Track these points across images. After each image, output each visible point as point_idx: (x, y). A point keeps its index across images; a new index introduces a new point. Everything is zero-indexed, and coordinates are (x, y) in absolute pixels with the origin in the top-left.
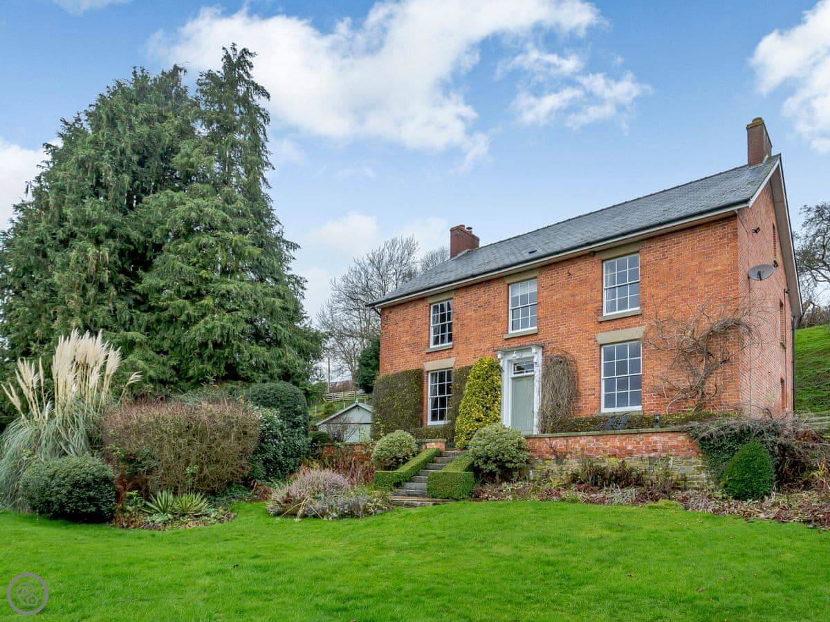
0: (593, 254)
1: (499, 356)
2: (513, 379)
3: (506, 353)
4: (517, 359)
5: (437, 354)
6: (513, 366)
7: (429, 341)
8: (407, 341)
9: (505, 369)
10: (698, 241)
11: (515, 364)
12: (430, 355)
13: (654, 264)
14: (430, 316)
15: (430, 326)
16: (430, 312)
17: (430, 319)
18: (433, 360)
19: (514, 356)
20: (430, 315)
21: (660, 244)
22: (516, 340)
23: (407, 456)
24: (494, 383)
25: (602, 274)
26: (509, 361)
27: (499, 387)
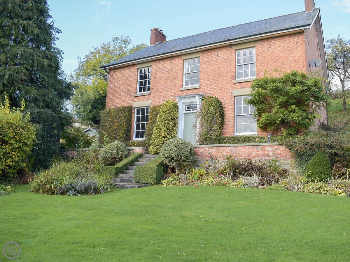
0: (231, 46)
1: (177, 100)
2: (185, 114)
3: (181, 98)
4: (188, 103)
5: (141, 98)
6: (185, 106)
7: (136, 90)
8: (123, 89)
9: (180, 107)
10: (286, 43)
11: (186, 106)
12: (136, 98)
13: (263, 53)
14: (137, 76)
15: (137, 81)
16: (138, 73)
17: (137, 77)
18: (139, 101)
19: (186, 101)
20: (138, 74)
21: (266, 43)
22: (187, 91)
23: (122, 157)
24: (174, 115)
25: (236, 57)
26: (183, 103)
27: (177, 118)
